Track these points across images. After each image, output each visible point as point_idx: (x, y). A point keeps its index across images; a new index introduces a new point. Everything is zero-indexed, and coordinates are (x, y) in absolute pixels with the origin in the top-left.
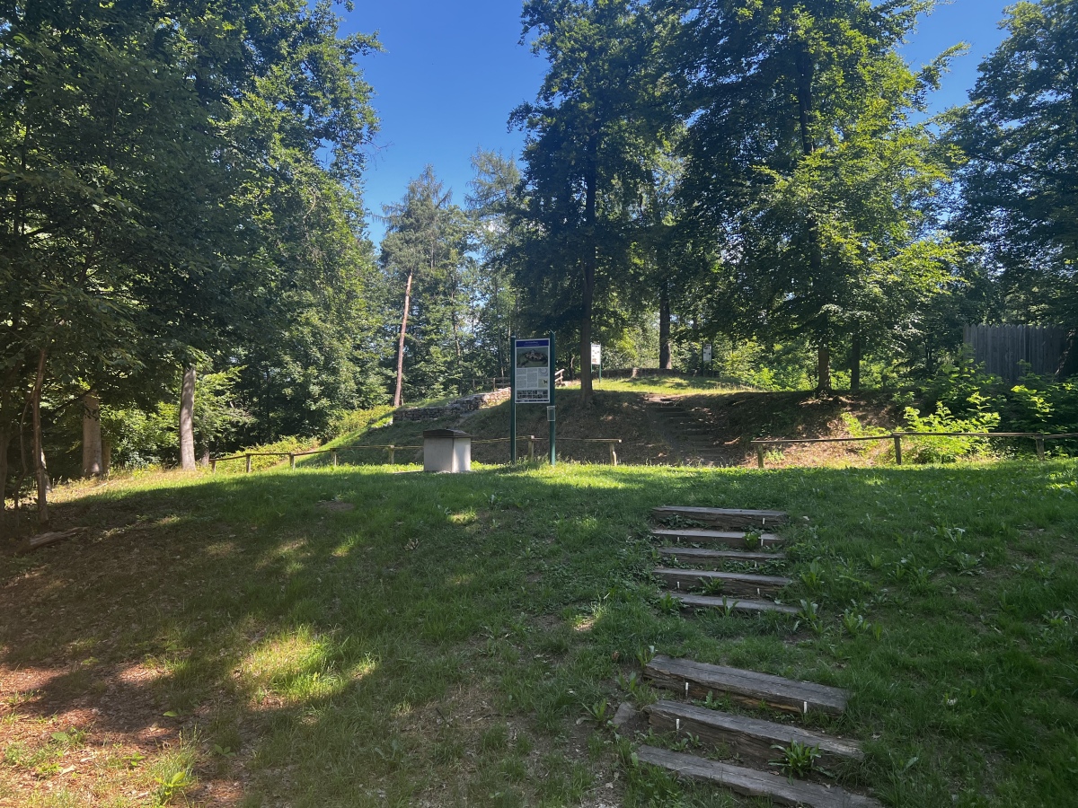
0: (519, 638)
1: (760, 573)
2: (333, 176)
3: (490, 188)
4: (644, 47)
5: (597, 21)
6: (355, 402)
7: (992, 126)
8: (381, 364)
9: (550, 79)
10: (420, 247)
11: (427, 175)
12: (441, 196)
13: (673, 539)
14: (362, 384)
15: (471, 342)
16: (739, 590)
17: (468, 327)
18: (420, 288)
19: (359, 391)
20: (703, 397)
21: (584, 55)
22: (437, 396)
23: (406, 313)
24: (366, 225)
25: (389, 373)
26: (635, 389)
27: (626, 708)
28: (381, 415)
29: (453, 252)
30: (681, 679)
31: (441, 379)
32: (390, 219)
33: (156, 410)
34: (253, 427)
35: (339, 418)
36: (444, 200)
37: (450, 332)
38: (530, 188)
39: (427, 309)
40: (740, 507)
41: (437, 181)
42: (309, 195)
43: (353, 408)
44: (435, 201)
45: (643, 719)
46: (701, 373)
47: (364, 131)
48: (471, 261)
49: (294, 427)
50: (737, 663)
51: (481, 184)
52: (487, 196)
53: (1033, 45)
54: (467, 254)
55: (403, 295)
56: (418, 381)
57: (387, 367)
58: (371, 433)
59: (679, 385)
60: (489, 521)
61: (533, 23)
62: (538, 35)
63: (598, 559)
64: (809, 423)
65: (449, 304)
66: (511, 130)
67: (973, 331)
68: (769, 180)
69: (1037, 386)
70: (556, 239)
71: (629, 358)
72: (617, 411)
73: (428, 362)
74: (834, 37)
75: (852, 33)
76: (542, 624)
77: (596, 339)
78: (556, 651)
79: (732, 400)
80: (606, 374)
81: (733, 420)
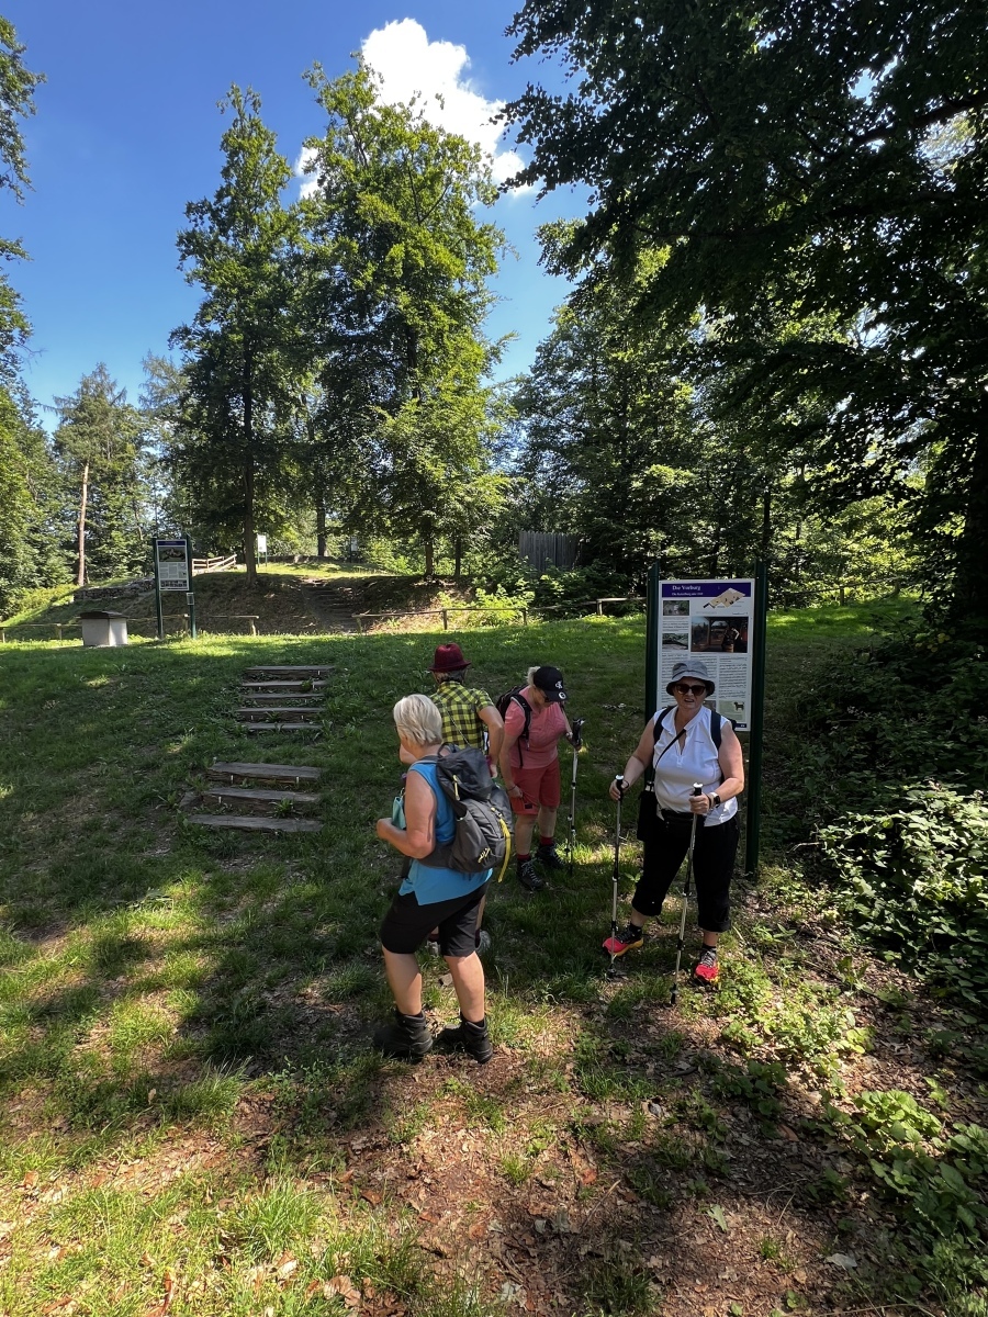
0: (124, 762)
1: (307, 706)
3: (163, 391)
5: (246, 264)
6: (37, 581)
7: (545, 391)
8: (62, 548)
9: (205, 306)
10: (95, 440)
11: (101, 370)
12: (116, 393)
13: (256, 688)
14: (43, 564)
15: (155, 527)
16: (290, 718)
17: (151, 514)
18: (98, 478)
19: (39, 571)
20: (347, 579)
21: (235, 291)
22: (122, 576)
23: (85, 501)
24: (35, 416)
25: (71, 554)
26: (295, 573)
27: (190, 795)
28: (63, 593)
29: (130, 446)
30: (228, 774)
31: (125, 561)
32: (63, 411)
35: (20, 596)
36: (119, 398)
38: (193, 400)
39: (106, 497)
40: (308, 664)
41: (111, 380)
43: (34, 587)
44: (110, 398)
45: (200, 800)
48: (149, 455)
50: (268, 761)
51: (154, 386)
52: (160, 398)
53: (570, 338)
54: (145, 449)
55: (81, 483)
56: (101, 562)
57: (68, 549)
58: (51, 610)
59: (334, 570)
60: (118, 684)
61: (188, 252)
62: (192, 263)
63: (196, 705)
64: (418, 599)
65: (128, 493)
66: (171, 348)
67: (525, 535)
68: (382, 417)
69: (555, 576)
70: (217, 446)
71: (293, 546)
72: (277, 590)
73: (111, 545)
74: (426, 314)
75: (439, 313)
76: (145, 751)
77: (262, 531)
78: (150, 767)
79: (366, 582)
80: (271, 560)
81: (368, 598)
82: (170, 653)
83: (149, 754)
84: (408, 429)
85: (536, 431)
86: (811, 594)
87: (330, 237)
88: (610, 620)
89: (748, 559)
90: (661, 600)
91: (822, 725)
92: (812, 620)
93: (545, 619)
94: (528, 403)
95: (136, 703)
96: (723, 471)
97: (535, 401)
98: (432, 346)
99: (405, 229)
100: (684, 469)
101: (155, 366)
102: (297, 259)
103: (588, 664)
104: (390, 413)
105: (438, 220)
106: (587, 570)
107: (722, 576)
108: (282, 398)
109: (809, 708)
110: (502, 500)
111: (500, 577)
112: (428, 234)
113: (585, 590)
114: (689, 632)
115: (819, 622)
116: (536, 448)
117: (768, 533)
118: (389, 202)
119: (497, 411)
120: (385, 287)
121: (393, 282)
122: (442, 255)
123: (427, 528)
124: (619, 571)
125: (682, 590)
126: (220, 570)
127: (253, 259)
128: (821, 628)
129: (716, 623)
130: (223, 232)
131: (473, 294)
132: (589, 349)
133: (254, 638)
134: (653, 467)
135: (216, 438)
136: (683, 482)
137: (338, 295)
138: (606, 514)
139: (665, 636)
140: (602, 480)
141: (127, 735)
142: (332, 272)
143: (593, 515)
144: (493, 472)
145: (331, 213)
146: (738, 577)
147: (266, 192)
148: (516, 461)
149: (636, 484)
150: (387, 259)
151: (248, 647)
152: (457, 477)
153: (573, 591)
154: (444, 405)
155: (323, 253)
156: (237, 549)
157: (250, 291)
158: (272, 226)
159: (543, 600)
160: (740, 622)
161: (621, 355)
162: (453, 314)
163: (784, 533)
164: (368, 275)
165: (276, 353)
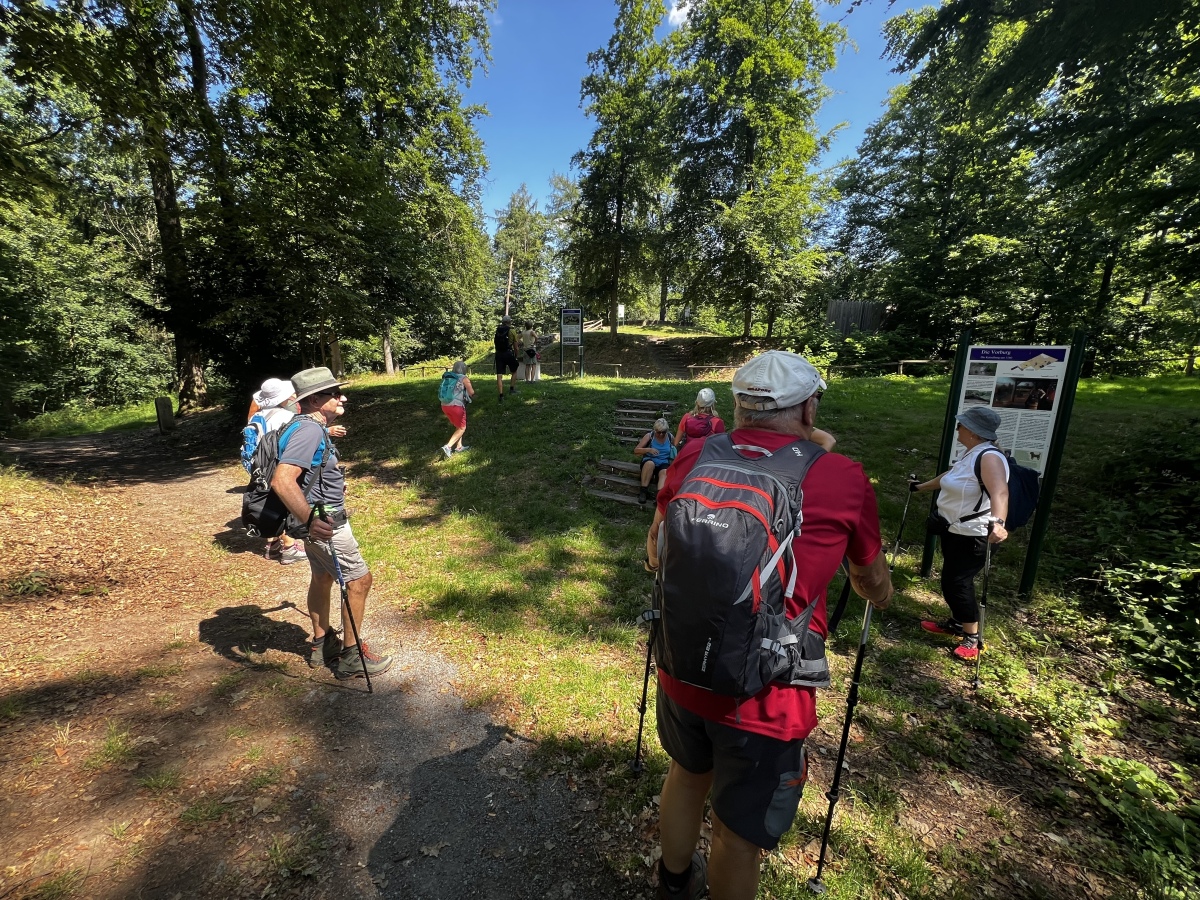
2: (463, 199)
3: (561, 200)
4: (655, 114)
5: (627, 95)
6: (481, 336)
7: (869, 171)
9: (597, 133)
10: (518, 239)
11: (522, 189)
12: (531, 204)
13: (625, 414)
15: (550, 300)
17: (548, 290)
18: (519, 266)
19: (483, 330)
20: (681, 339)
21: (617, 118)
23: (510, 281)
24: (485, 225)
26: (644, 333)
27: (587, 477)
29: (538, 242)
30: (610, 467)
32: (500, 220)
33: (367, 340)
34: (422, 351)
35: (472, 346)
36: (533, 207)
37: (537, 294)
38: (583, 206)
39: (522, 279)
40: (659, 399)
41: (528, 194)
42: (449, 213)
43: (480, 340)
44: (528, 208)
45: (593, 481)
46: (683, 324)
47: (480, 170)
48: (549, 248)
49: (445, 351)
51: (555, 196)
52: (559, 205)
53: (901, 117)
54: (547, 244)
55: (508, 270)
59: (671, 331)
60: (542, 404)
61: (587, 93)
62: (590, 101)
63: (589, 422)
64: (735, 356)
65: (536, 276)
66: (571, 168)
67: (833, 304)
68: (720, 208)
69: (858, 339)
70: (598, 240)
71: (643, 313)
72: (631, 346)
73: (524, 312)
74: (766, 115)
75: (778, 113)
76: (560, 448)
77: (621, 301)
78: (564, 457)
79: (696, 341)
80: (626, 323)
81: (695, 353)
82: (569, 386)
83: (562, 449)
84: (741, 217)
85: (856, 208)
86: (1148, 365)
87: (692, 62)
88: (911, 380)
89: (1073, 326)
90: (969, 362)
91: (1131, 486)
92: (1143, 389)
93: (845, 376)
94: (851, 184)
95: (553, 417)
96: (1058, 236)
97: (858, 182)
98: (768, 142)
99: (756, 43)
100: (1010, 236)
101: (558, 182)
102: (665, 84)
103: (885, 415)
104: (728, 205)
105: (785, 28)
106: (890, 334)
107: (1038, 343)
108: (644, 198)
109: (1117, 469)
110: (817, 272)
111: (807, 339)
112: (776, 43)
113: (886, 352)
114: (993, 390)
115: (1152, 392)
116: (855, 223)
117: (1104, 298)
118: (744, 21)
119: (820, 195)
120: (734, 97)
121: (740, 92)
122: (786, 60)
123: (748, 297)
124: (923, 335)
125: (991, 354)
126: (591, 330)
127: (632, 91)
128: (1154, 397)
129: (1022, 384)
130: (612, 71)
131: (809, 91)
132: (920, 126)
133: (618, 379)
134: (975, 237)
135: (597, 234)
136: (1006, 251)
137: (694, 110)
138: (917, 283)
139: (968, 392)
140: (917, 252)
141: (548, 437)
142: (691, 91)
143: (903, 284)
144: (811, 248)
145: (695, 39)
146: (1057, 344)
147: (645, 33)
148: (832, 237)
149: (953, 254)
150: (739, 73)
151: (618, 385)
152: (778, 256)
153: (873, 353)
154: (775, 194)
155: (686, 77)
156: (602, 315)
157: (629, 115)
158: (648, 60)
159: (845, 361)
160: (1049, 384)
161: (954, 128)
162: (789, 112)
163: (1125, 300)
164: (721, 90)
165: (643, 163)
